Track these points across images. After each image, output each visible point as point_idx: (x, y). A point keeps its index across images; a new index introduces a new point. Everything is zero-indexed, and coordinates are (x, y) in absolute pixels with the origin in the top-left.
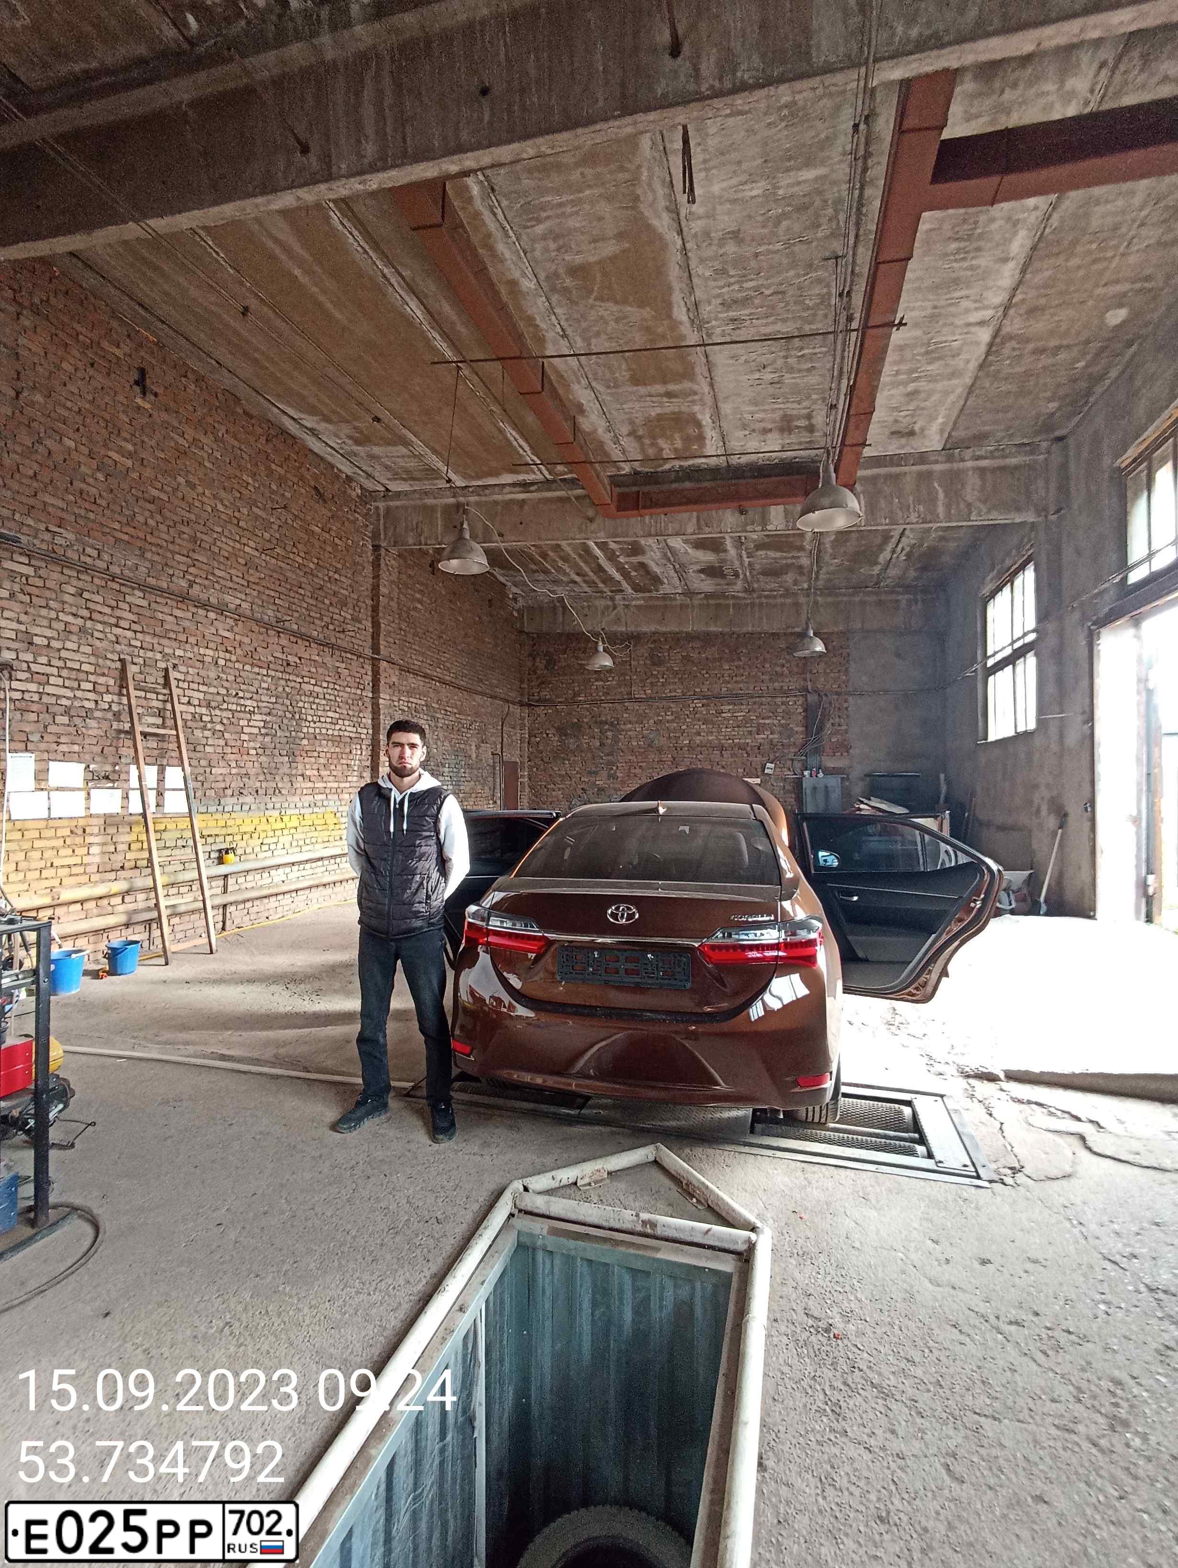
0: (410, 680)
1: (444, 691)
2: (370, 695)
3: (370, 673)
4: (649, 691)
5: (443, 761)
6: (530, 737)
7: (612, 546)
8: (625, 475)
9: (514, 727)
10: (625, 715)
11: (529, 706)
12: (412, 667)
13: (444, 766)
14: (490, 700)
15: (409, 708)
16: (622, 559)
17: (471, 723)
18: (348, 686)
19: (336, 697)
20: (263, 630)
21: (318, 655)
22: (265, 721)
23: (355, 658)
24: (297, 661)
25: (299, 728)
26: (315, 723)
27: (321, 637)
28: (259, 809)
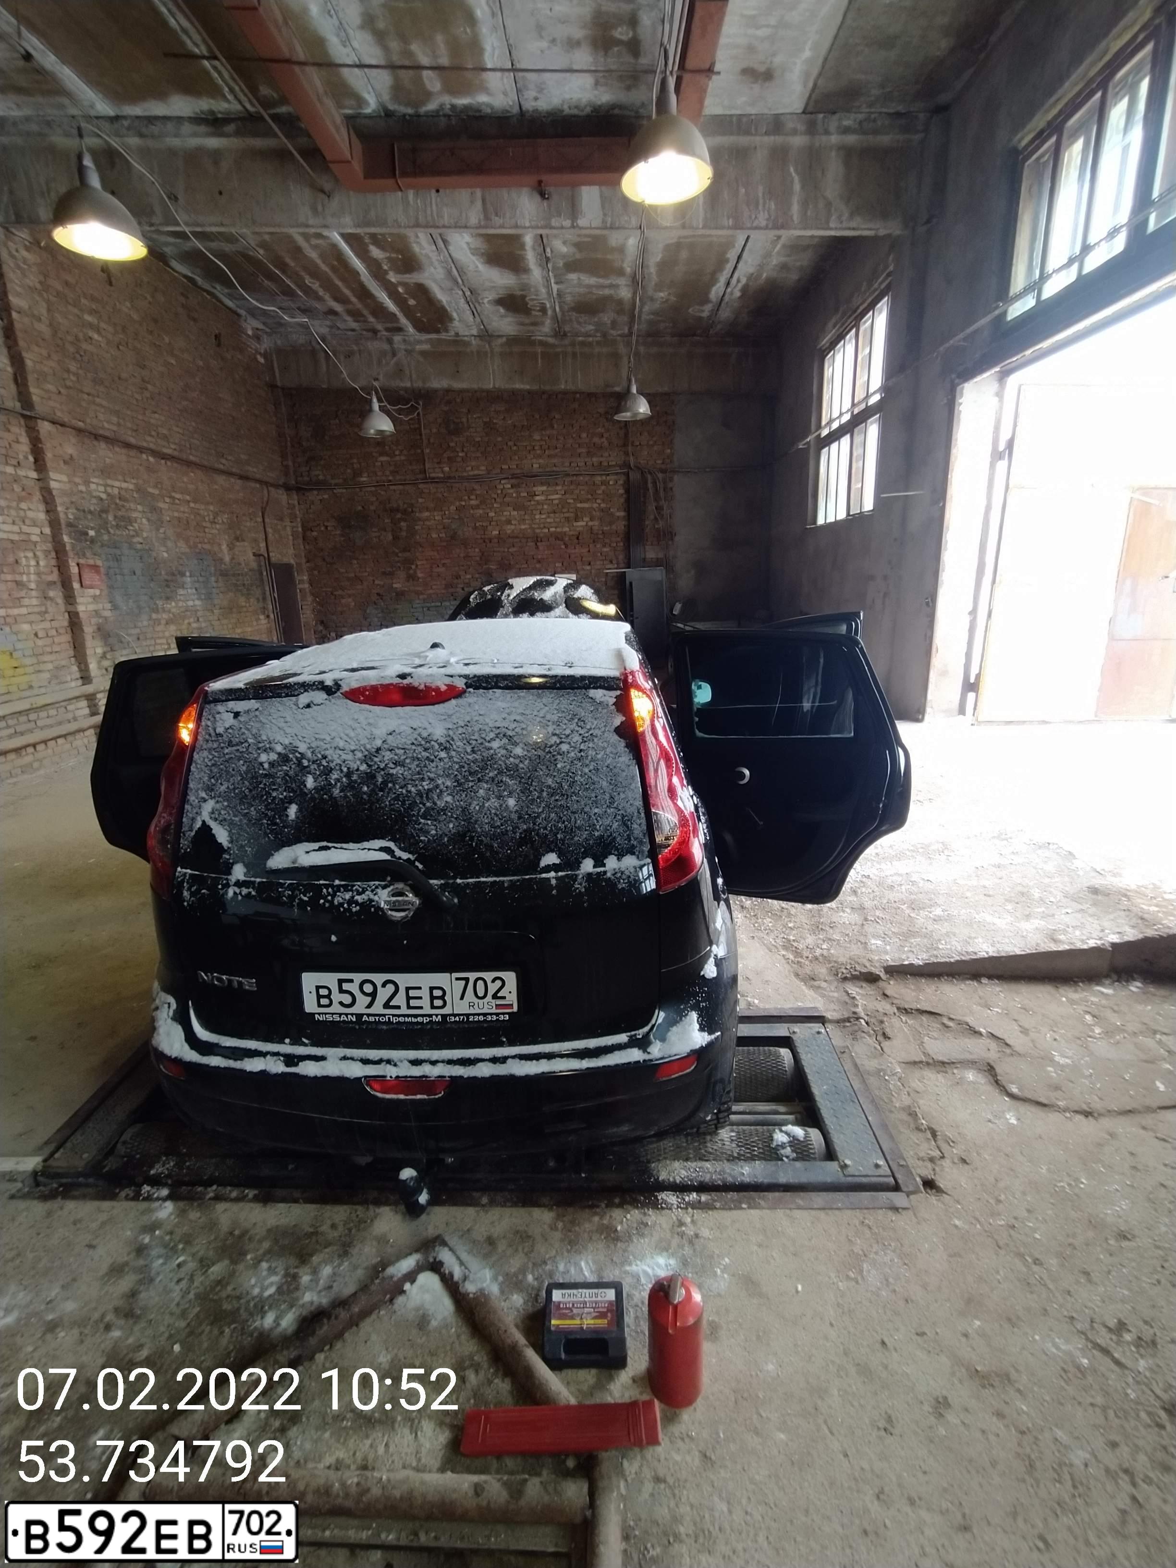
0: (103, 453)
2: (34, 474)
3: (25, 439)
4: (447, 469)
5: (180, 568)
6: (304, 531)
7: (376, 252)
8: (369, 117)
9: (281, 519)
10: (420, 500)
11: (298, 489)
12: (101, 432)
13: (183, 574)
14: (239, 482)
15: (109, 495)
16: (393, 277)
17: (216, 515)
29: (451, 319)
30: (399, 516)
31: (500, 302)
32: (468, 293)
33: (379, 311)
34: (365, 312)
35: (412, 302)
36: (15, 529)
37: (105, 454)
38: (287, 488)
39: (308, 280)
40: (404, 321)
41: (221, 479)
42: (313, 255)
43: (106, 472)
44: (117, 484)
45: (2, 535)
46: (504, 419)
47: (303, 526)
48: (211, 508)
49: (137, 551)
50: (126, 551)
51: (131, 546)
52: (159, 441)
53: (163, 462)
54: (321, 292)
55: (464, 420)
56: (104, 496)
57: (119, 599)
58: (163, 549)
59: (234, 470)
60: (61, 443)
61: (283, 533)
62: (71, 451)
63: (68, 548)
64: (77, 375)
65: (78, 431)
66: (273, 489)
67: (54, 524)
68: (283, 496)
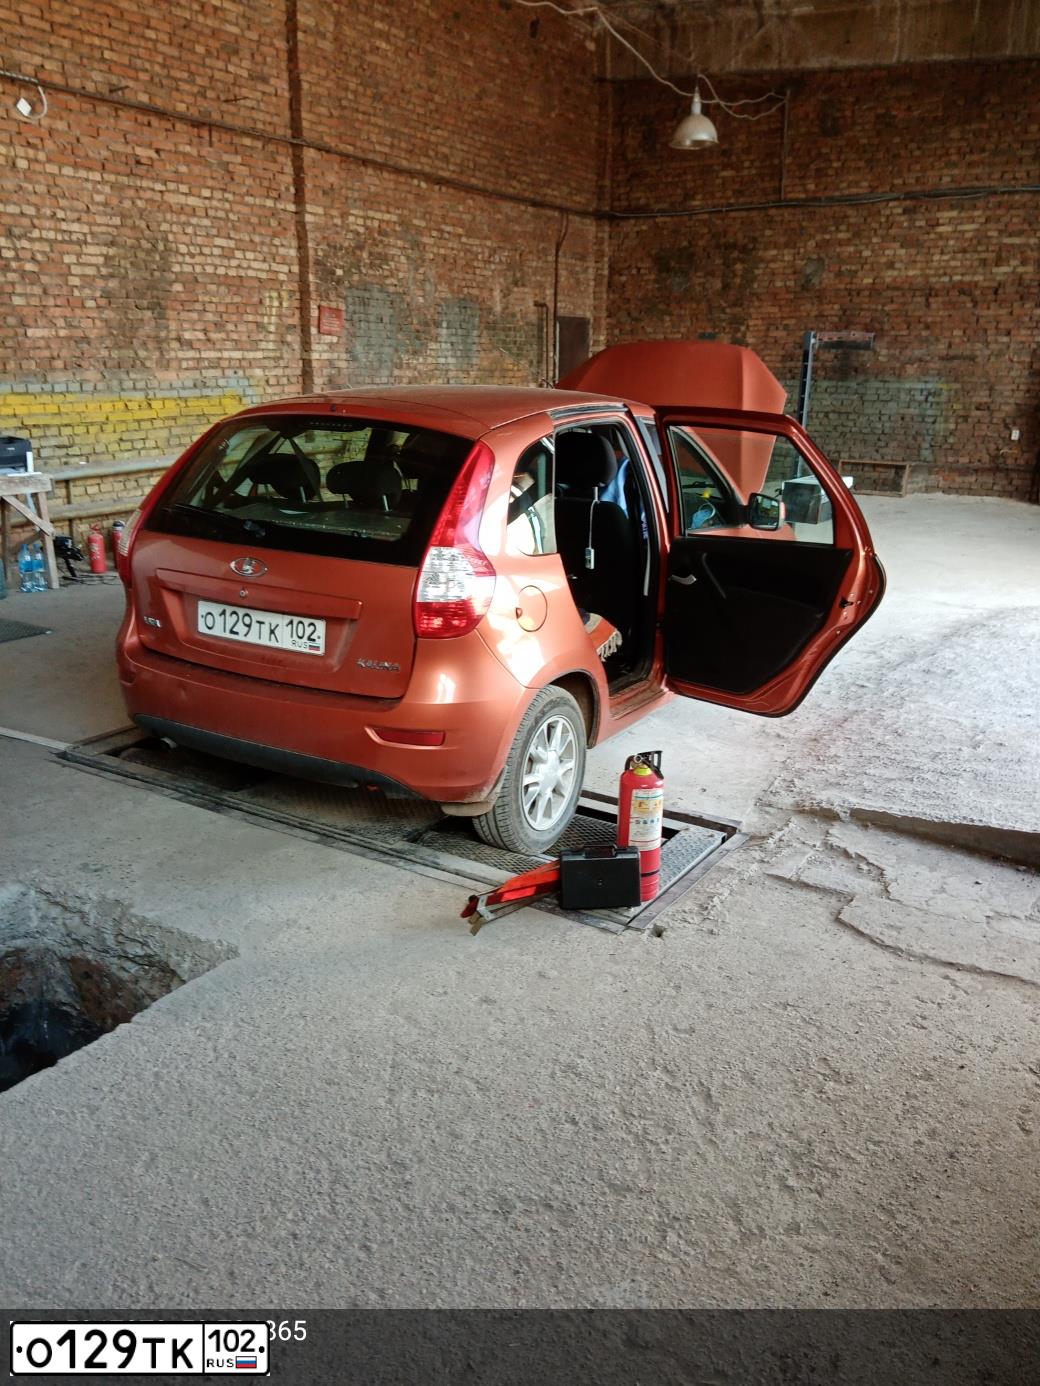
0: (367, 180)
1: (439, 198)
2: (292, 207)
3: (289, 169)
4: (812, 187)
5: (436, 317)
6: (611, 274)
9: (583, 258)
10: (768, 233)
11: (611, 218)
12: (371, 156)
13: (438, 325)
14: (530, 209)
15: (367, 228)
18: (248, 193)
19: (227, 212)
20: (87, 106)
21: (190, 144)
22: (107, 257)
23: (259, 145)
24: (154, 156)
25: (165, 268)
26: (192, 256)
27: (194, 112)
28: (109, 389)
30: (735, 254)
36: (265, 266)
37: (372, 180)
38: (599, 216)
41: (507, 207)
43: (369, 202)
44: (378, 215)
45: (251, 273)
46: (909, 109)
47: (611, 268)
48: (489, 243)
49: (389, 294)
50: (376, 294)
51: (382, 288)
52: (437, 162)
53: (437, 187)
55: (848, 113)
56: (361, 230)
57: (359, 349)
58: (420, 293)
59: (527, 194)
60: (324, 173)
61: (582, 277)
62: (332, 178)
63: (312, 288)
64: (355, 92)
65: (345, 157)
66: (577, 219)
67: (303, 261)
68: (590, 227)
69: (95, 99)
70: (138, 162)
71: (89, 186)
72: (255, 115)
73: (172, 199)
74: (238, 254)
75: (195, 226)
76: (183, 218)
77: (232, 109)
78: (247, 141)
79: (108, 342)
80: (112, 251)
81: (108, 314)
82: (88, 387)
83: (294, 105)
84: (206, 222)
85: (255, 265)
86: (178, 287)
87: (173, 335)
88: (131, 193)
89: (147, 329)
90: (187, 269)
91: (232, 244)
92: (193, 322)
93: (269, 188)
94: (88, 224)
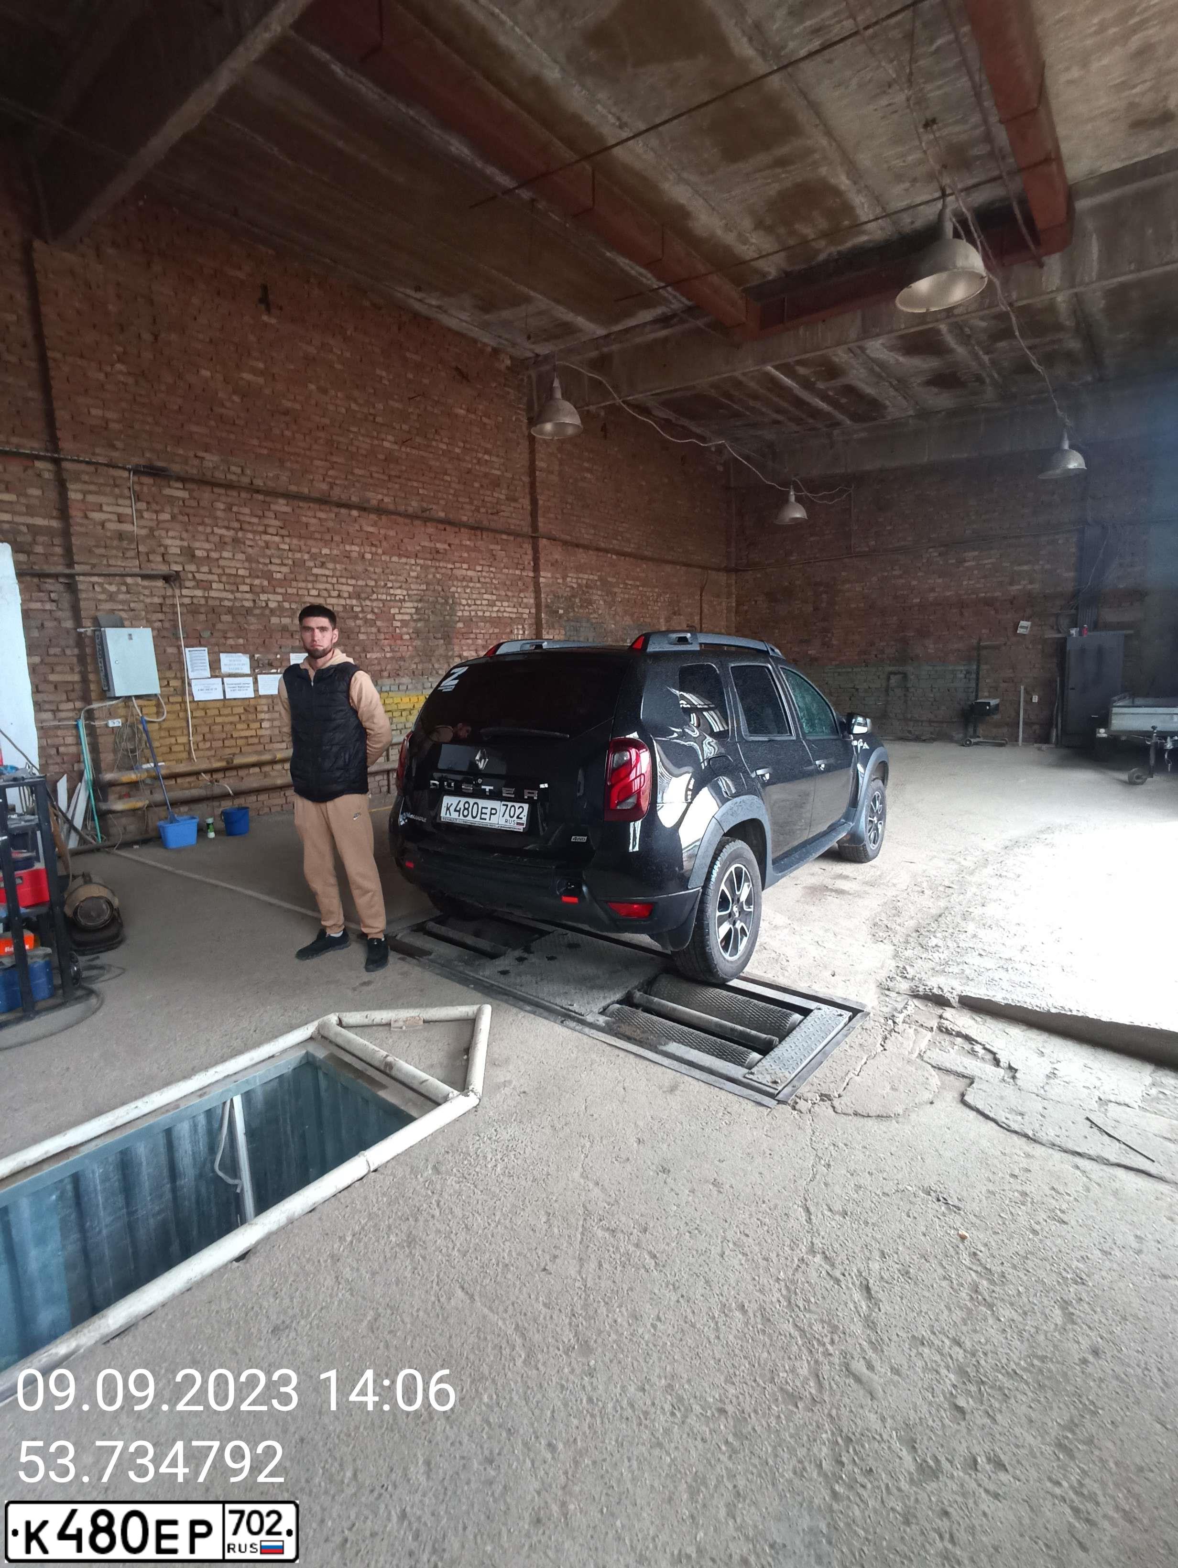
0: (579, 556)
2: (531, 574)
3: (530, 552)
4: (873, 543)
6: (738, 605)
7: (801, 370)
8: (773, 281)
9: (718, 596)
10: (843, 574)
11: (736, 571)
12: (582, 542)
14: (683, 568)
15: (579, 585)
16: (821, 385)
17: (659, 595)
18: (505, 567)
19: (491, 579)
20: (408, 521)
21: (469, 540)
22: (416, 608)
23: (512, 538)
24: (447, 547)
25: (453, 612)
26: (470, 606)
27: (472, 521)
28: (416, 688)
29: (886, 407)
30: (822, 589)
31: (929, 383)
32: (895, 382)
33: (815, 413)
34: (804, 416)
35: (843, 401)
36: (515, 610)
37: (582, 557)
38: (727, 570)
39: (751, 403)
40: (840, 416)
41: (668, 568)
42: (753, 385)
43: (579, 569)
44: (586, 576)
45: (505, 614)
46: (938, 489)
47: (737, 602)
48: (656, 590)
49: (592, 624)
50: (584, 624)
51: (588, 620)
52: (623, 543)
53: (623, 558)
54: (764, 410)
55: (895, 495)
56: (575, 586)
58: (613, 622)
59: (681, 559)
60: (551, 552)
61: (718, 608)
62: (557, 556)
63: (544, 621)
64: (571, 504)
65: (565, 543)
66: (714, 572)
67: (538, 606)
68: (722, 578)
69: (413, 517)
70: (438, 552)
71: (408, 567)
72: (510, 521)
73: (459, 573)
74: (499, 604)
75: (472, 588)
76: (465, 584)
77: (495, 518)
78: (504, 537)
79: (417, 660)
80: (420, 605)
81: (418, 643)
82: (403, 688)
83: (534, 514)
84: (478, 585)
85: (508, 609)
86: (460, 625)
87: (456, 653)
88: (433, 570)
89: (441, 651)
90: (466, 614)
91: (494, 597)
92: (469, 645)
93: (518, 564)
94: (407, 590)
